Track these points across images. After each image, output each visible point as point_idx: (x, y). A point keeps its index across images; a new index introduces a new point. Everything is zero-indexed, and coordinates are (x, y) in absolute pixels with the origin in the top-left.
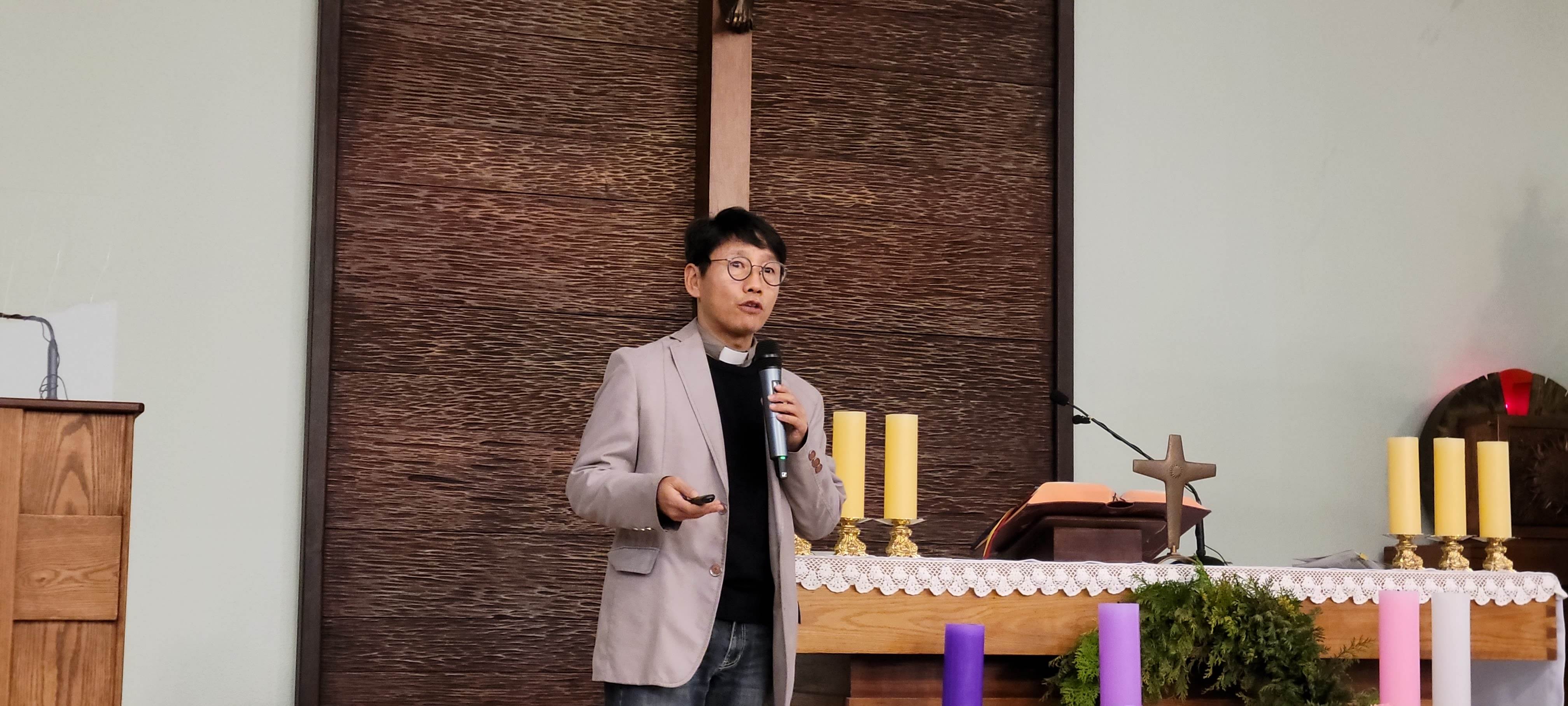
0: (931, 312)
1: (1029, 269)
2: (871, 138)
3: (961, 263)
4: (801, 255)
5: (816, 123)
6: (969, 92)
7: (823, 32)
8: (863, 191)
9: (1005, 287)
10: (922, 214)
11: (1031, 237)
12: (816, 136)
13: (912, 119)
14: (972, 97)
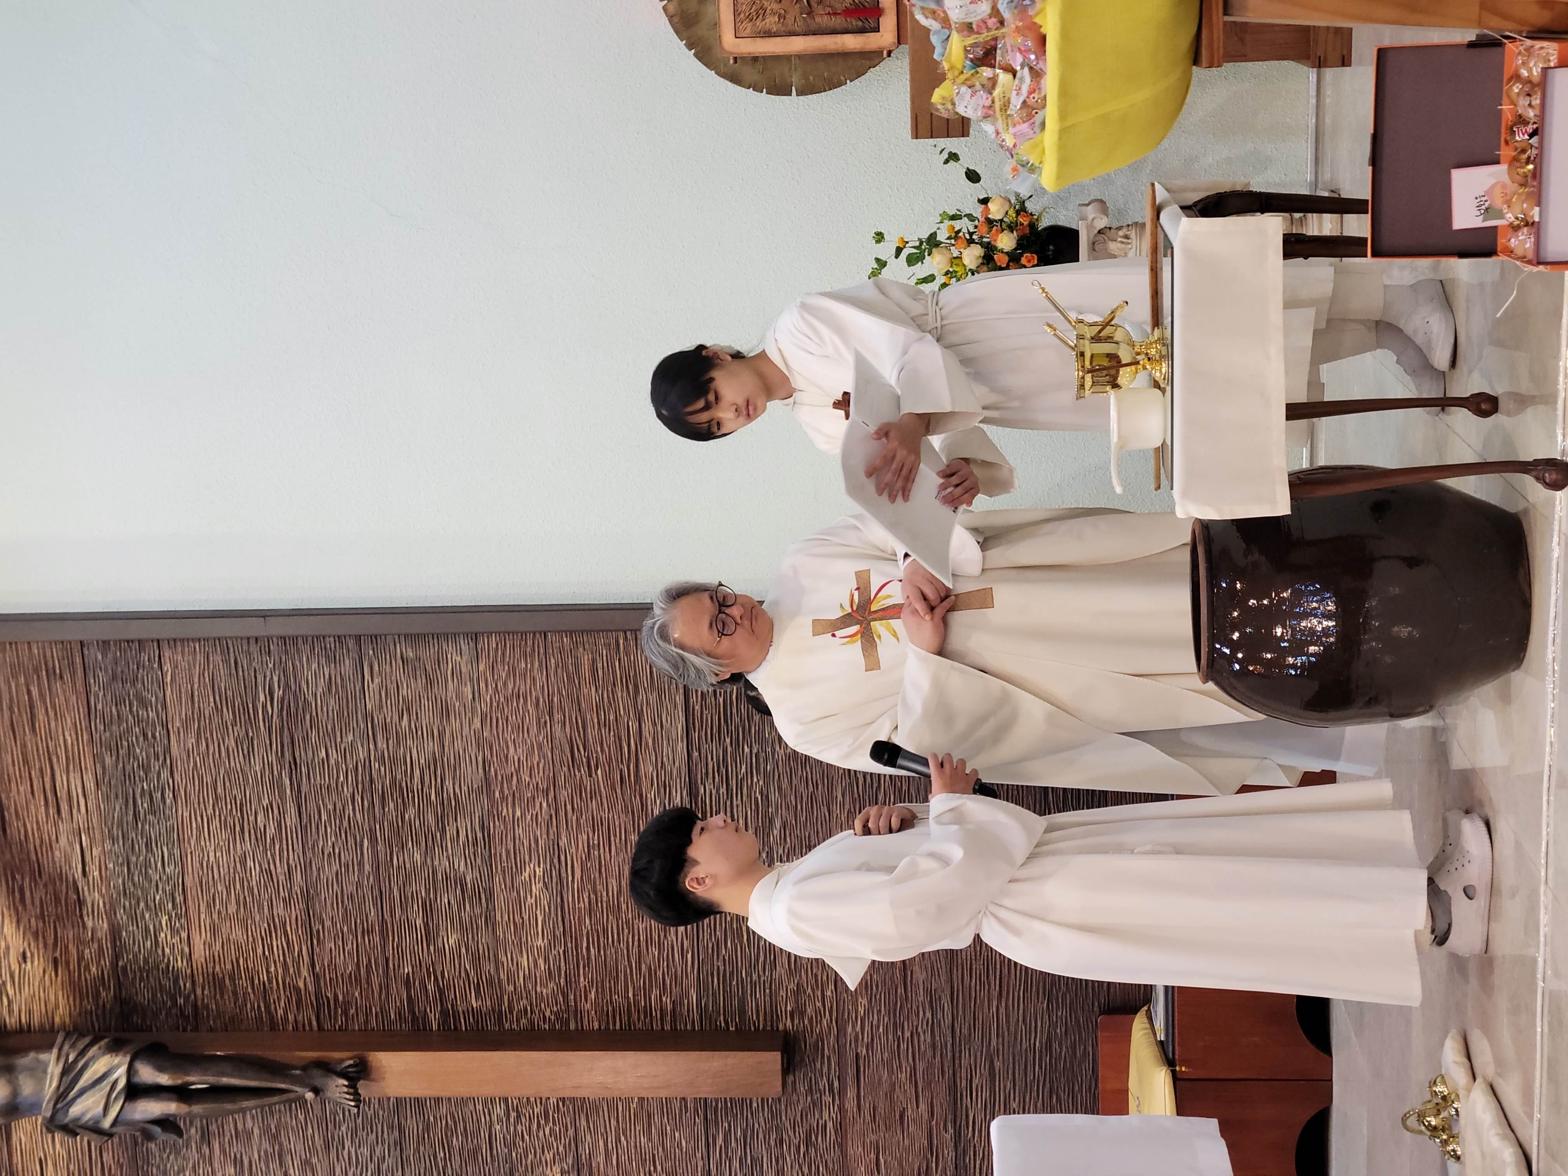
0: (662, 790)
1: (594, 661)
2: (462, 869)
3: (596, 752)
4: (613, 951)
5: (454, 936)
6: (385, 746)
7: (345, 929)
8: (527, 879)
9: (620, 695)
10: (545, 805)
11: (553, 661)
12: (470, 936)
13: (431, 819)
14: (391, 742)
